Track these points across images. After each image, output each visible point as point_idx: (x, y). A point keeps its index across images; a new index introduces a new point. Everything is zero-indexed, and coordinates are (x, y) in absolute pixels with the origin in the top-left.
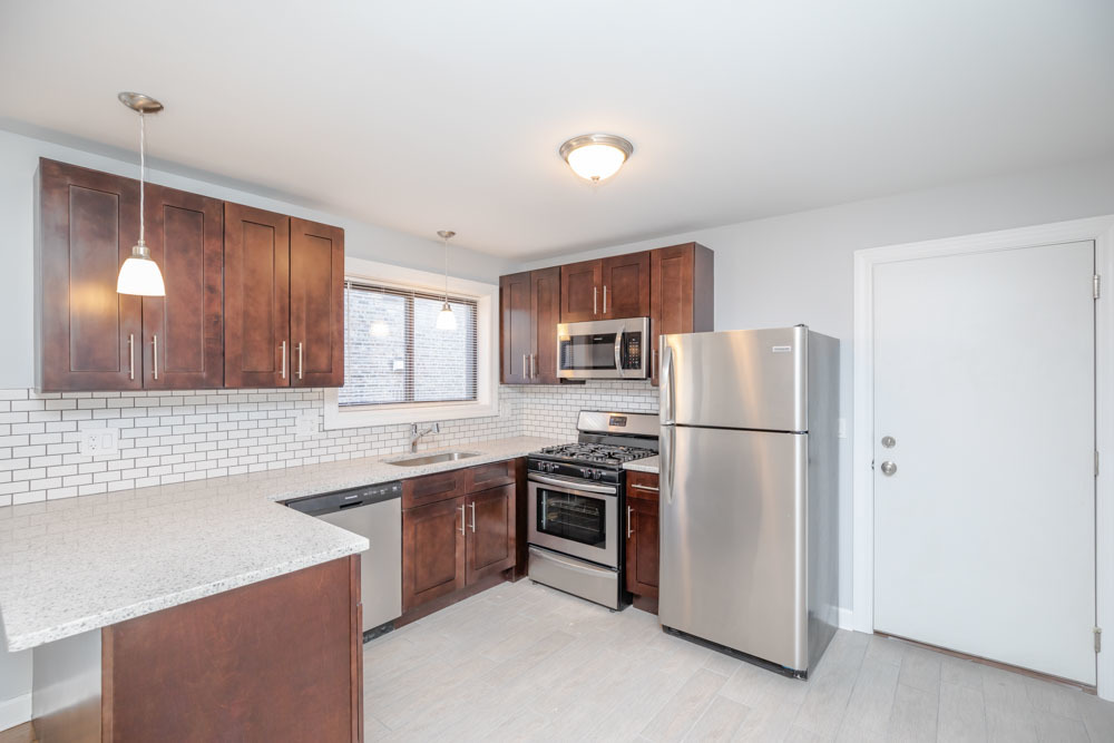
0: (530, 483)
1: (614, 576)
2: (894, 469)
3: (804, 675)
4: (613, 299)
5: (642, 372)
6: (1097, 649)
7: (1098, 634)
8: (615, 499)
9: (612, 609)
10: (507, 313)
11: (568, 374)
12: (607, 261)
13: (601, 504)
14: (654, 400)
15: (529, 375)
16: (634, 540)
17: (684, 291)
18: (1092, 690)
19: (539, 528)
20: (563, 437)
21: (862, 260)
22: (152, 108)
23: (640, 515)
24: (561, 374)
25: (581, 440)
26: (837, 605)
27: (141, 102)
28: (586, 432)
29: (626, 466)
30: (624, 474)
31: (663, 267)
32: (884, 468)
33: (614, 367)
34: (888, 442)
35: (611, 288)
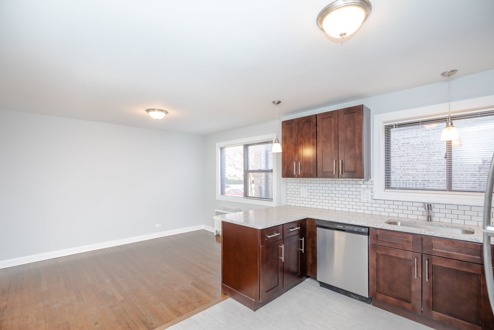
22: (279, 102)
27: (276, 102)
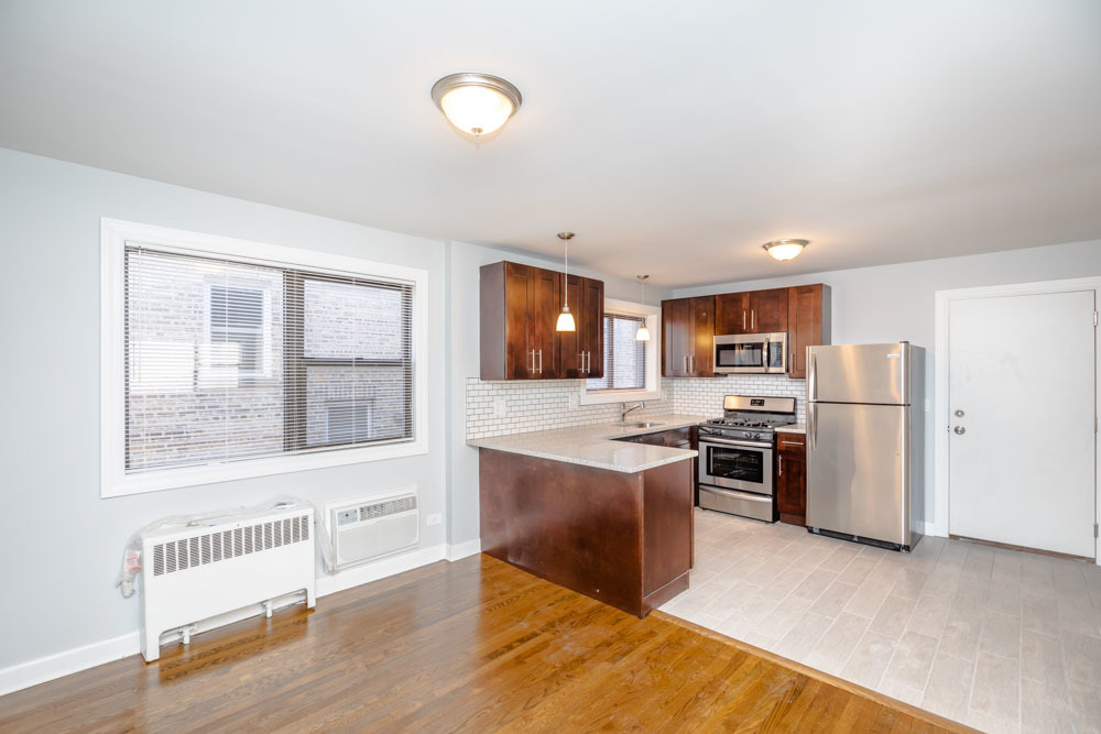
0: (700, 443)
1: (770, 500)
2: (963, 431)
3: (907, 548)
4: (758, 320)
5: (783, 370)
6: (1096, 535)
7: (1096, 527)
8: (771, 451)
9: (767, 522)
10: (668, 326)
11: (721, 370)
12: (753, 294)
13: (760, 455)
14: (803, 389)
15: (687, 371)
16: (784, 477)
17: (814, 315)
18: (1093, 561)
19: (708, 473)
20: (708, 415)
21: (941, 297)
23: (787, 461)
24: (715, 369)
25: (726, 416)
26: (924, 520)
28: (730, 410)
29: (777, 430)
30: (776, 435)
31: (799, 299)
32: (956, 430)
33: (762, 365)
34: (959, 413)
35: (757, 312)
